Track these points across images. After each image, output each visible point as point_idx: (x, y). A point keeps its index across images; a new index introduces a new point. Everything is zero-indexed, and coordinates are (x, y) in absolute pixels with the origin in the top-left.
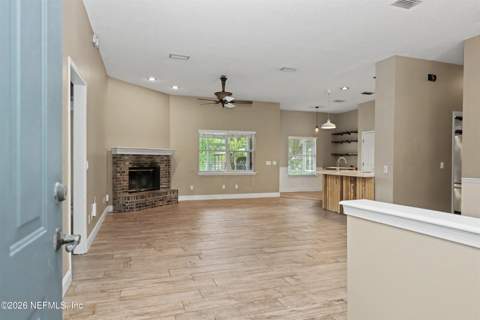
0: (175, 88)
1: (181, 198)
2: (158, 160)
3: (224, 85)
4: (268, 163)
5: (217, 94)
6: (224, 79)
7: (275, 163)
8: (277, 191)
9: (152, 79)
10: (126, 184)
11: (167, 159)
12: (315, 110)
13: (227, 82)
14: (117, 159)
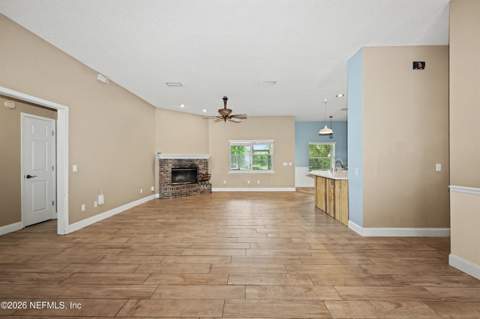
0: (205, 111)
1: (213, 190)
2: (197, 163)
3: (225, 103)
4: (285, 164)
5: (220, 111)
6: (225, 99)
7: (290, 164)
8: (293, 186)
9: (182, 106)
10: (169, 179)
11: (206, 162)
12: (329, 119)
13: (228, 102)
14: (163, 162)
